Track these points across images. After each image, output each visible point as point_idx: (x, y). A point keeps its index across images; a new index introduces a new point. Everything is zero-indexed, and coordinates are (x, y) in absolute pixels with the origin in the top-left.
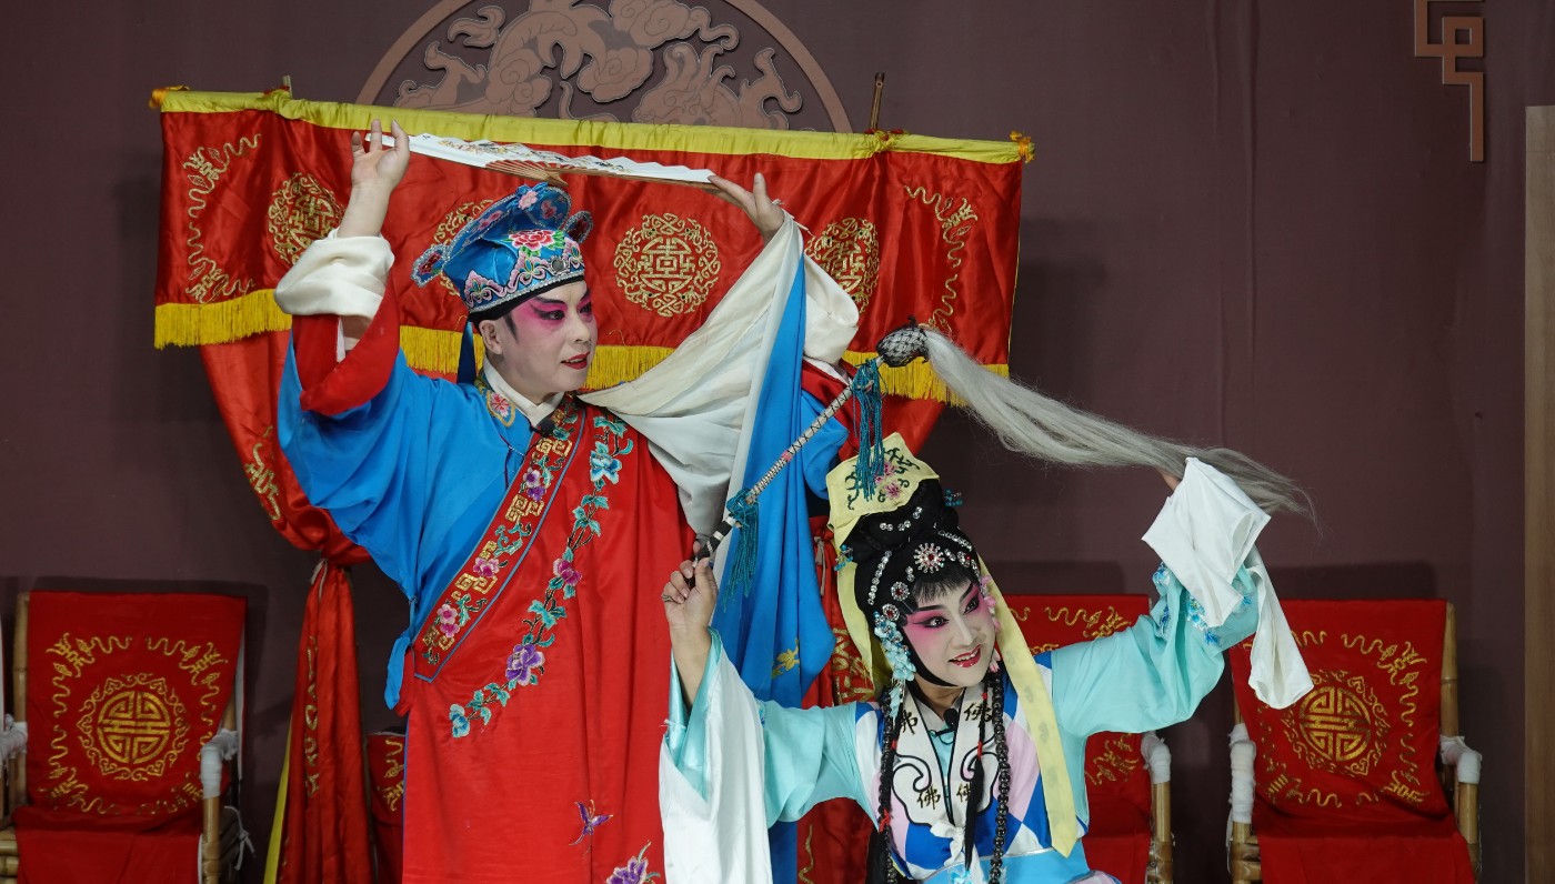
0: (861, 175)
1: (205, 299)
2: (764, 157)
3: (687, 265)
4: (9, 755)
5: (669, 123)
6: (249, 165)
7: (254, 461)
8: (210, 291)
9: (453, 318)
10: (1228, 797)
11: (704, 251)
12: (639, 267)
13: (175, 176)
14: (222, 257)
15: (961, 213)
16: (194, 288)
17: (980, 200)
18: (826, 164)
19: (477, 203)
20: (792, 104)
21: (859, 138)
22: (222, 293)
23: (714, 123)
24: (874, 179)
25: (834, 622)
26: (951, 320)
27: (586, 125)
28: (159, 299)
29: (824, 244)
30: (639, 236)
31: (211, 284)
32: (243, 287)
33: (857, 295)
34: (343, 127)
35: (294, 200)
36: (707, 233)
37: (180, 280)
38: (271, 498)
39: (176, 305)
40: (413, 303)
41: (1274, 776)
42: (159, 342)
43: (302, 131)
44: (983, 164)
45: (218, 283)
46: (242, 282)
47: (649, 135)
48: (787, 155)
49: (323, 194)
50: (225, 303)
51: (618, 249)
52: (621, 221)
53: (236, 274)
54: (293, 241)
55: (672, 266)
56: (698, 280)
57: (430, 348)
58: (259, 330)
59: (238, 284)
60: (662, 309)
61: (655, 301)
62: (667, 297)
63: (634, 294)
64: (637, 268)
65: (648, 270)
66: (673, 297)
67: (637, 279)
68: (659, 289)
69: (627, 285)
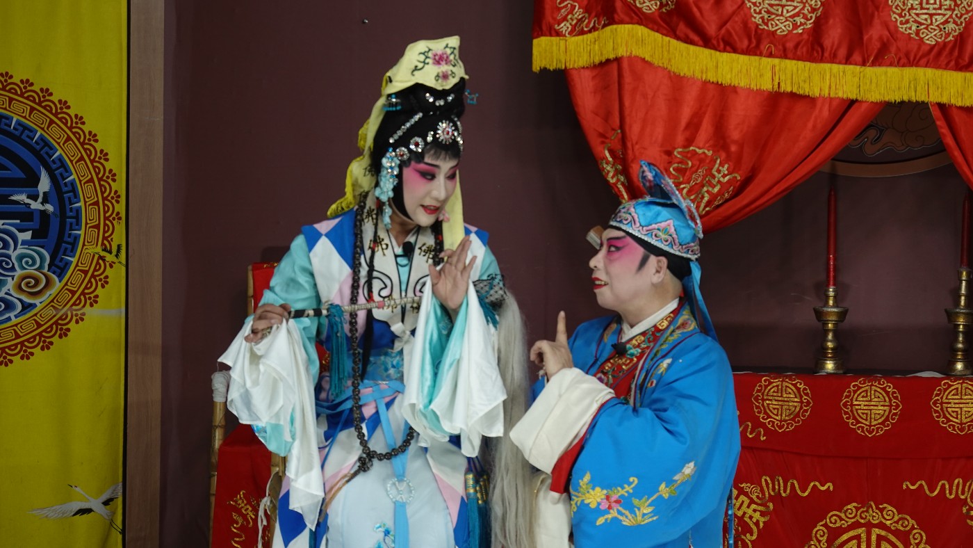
1: (570, 33)
7: (607, 158)
8: (574, 27)
9: (762, 47)
12: (909, 5)
14: (583, 1)
16: (562, 25)
22: (583, 28)
28: (536, 34)
31: (575, 22)
32: (599, 24)
37: (551, 20)
38: (620, 186)
39: (549, 38)
40: (731, 35)
42: (537, 64)
45: (580, 21)
46: (598, 19)
50: (585, 36)
53: (594, 14)
55: (935, 3)
57: (744, 71)
58: (612, 56)
59: (595, 21)
60: (927, 38)
61: (921, 31)
62: (932, 29)
63: (905, 26)
64: (907, 5)
65: (916, 7)
66: (936, 28)
67: (907, 14)
68: (925, 22)
69: (899, 19)
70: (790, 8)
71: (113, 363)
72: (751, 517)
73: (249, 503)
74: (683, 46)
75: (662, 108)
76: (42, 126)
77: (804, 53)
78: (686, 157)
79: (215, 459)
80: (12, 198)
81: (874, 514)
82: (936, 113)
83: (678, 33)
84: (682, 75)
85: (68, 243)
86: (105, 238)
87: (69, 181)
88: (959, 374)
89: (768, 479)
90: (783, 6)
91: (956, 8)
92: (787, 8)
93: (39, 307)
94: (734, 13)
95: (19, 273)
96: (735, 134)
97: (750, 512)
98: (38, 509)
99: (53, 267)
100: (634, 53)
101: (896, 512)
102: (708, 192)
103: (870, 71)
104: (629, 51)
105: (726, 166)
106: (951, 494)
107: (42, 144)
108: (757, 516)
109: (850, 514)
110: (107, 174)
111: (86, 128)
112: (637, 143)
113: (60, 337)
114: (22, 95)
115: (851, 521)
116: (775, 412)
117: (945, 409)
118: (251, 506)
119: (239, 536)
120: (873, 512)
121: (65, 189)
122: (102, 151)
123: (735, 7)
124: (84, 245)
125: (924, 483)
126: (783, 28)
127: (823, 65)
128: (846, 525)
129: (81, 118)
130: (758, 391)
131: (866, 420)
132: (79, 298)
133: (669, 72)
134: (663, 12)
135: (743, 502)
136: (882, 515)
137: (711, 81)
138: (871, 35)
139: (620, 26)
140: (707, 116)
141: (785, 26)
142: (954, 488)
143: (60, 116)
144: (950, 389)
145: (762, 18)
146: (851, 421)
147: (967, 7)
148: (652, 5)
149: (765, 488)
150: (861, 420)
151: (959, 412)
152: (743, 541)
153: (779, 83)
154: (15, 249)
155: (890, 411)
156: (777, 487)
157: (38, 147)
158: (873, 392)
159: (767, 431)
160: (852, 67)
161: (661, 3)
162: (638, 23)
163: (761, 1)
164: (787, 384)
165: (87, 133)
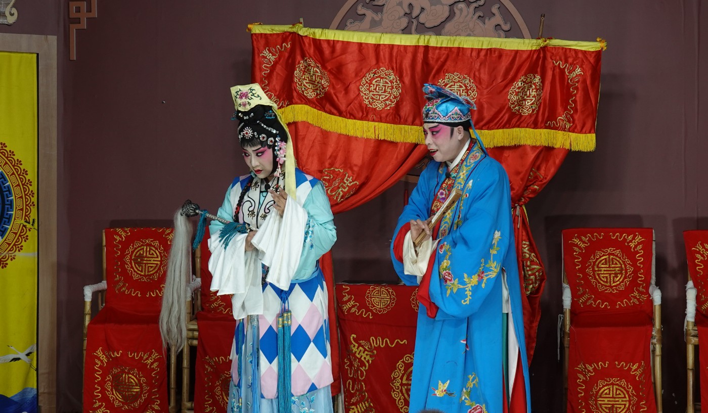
0: (535, 56)
2: (495, 49)
3: (464, 94)
4: (194, 291)
5: (456, 36)
6: (287, 55)
9: (369, 116)
10: (685, 311)
11: (471, 88)
13: (257, 60)
14: (276, 92)
15: (576, 72)
17: (584, 66)
18: (521, 52)
19: (378, 69)
20: (506, 27)
21: (534, 41)
23: (475, 35)
24: (540, 58)
25: (524, 239)
26: (572, 116)
27: (422, 37)
29: (520, 85)
30: (444, 82)
32: (285, 104)
33: (533, 106)
34: (324, 39)
35: (305, 69)
36: (472, 81)
40: (353, 110)
41: (704, 302)
43: (308, 40)
44: (585, 51)
46: (285, 101)
47: (448, 41)
48: (505, 48)
49: (316, 66)
52: (437, 76)
53: (282, 99)
54: (304, 85)
57: (360, 128)
58: (292, 121)
59: (283, 103)
70: (384, 96)
71: (30, 282)
72: (365, 358)
73: (104, 354)
74: (328, 115)
75: (317, 147)
77: (391, 120)
78: (330, 173)
79: (85, 331)
83: (326, 109)
84: (328, 131)
85: (6, 218)
86: (26, 216)
87: (7, 186)
89: (374, 338)
90: (380, 95)
92: (382, 96)
94: (354, 99)
96: (356, 162)
97: (364, 355)
100: (304, 120)
102: (342, 191)
104: (300, 118)
105: (351, 178)
108: (368, 358)
110: (27, 182)
111: (16, 158)
113: (3, 267)
116: (377, 304)
118: (106, 355)
119: (99, 372)
121: (4, 190)
122: (24, 170)
123: (355, 95)
124: (15, 219)
126: (380, 106)
127: (400, 126)
129: (13, 152)
130: (368, 293)
132: (12, 247)
133: (321, 129)
134: (318, 98)
135: (361, 350)
137: (343, 134)
139: (295, 105)
140: (341, 152)
143: (1, 151)
145: (369, 101)
146: (416, 308)
147: (473, 96)
148: (312, 94)
149: (372, 344)
152: (361, 371)
153: (378, 135)
156: (378, 342)
159: (373, 314)
160: (415, 127)
161: (317, 94)
162: (305, 104)
163: (368, 92)
164: (383, 290)
165: (16, 161)
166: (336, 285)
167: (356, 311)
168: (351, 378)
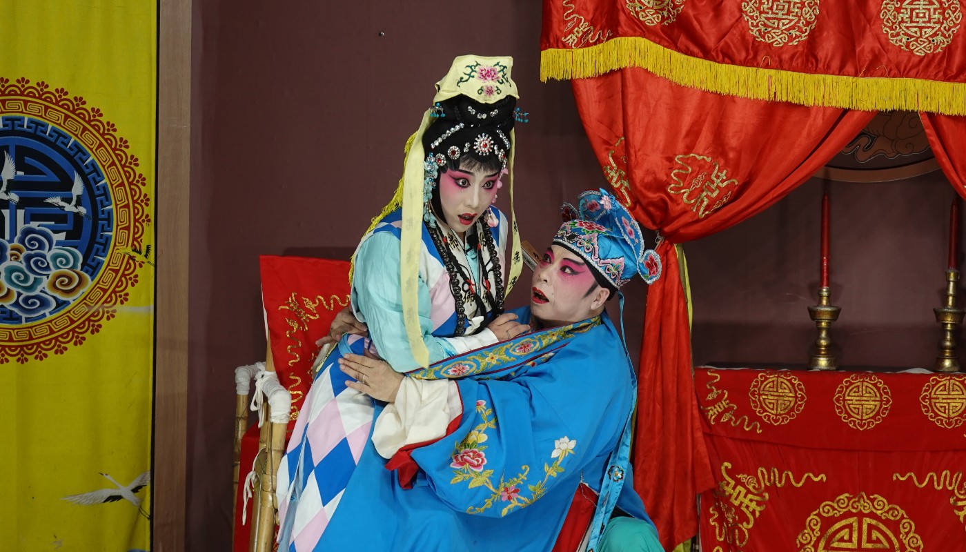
1: (577, 45)
3: (937, 16)
7: (611, 164)
8: (580, 39)
9: (759, 58)
11: (950, 5)
12: (900, 18)
14: (588, 14)
16: (568, 37)
22: (588, 40)
28: (544, 46)
31: (581, 34)
32: (604, 36)
37: (559, 33)
38: (623, 191)
39: (555, 50)
40: (729, 46)
42: (544, 78)
45: (586, 33)
46: (603, 32)
50: (590, 48)
51: (884, 6)
53: (598, 27)
54: (640, 2)
55: (924, 17)
56: (945, 28)
57: (742, 81)
58: (615, 68)
59: (599, 36)
60: (917, 49)
61: (911, 43)
62: (921, 41)
63: (896, 38)
64: (898, 19)
65: (906, 20)
66: (925, 40)
67: (898, 28)
68: (915, 35)
69: (890, 32)
70: (787, 21)
71: (143, 358)
72: (747, 507)
74: (684, 56)
75: (663, 115)
76: (76, 133)
77: (799, 65)
78: (687, 163)
79: (238, 449)
80: (48, 201)
81: (866, 504)
82: (925, 121)
83: (679, 45)
84: (683, 85)
85: (100, 244)
86: (134, 239)
87: (102, 185)
88: (946, 370)
89: (764, 470)
90: (779, 20)
91: (945, 21)
92: (783, 21)
93: (73, 304)
94: (732, 26)
95: (53, 272)
96: (733, 142)
97: (746, 501)
98: (71, 496)
99: (86, 267)
100: (637, 65)
101: (886, 503)
102: (707, 196)
103: (862, 81)
104: (632, 62)
105: (725, 172)
106: (939, 485)
107: (76, 150)
108: (753, 505)
109: (842, 504)
110: (137, 178)
111: (118, 135)
112: (639, 151)
113: (92, 332)
114: (57, 104)
115: (842, 511)
116: (771, 406)
117: (933, 404)
120: (865, 502)
121: (97, 193)
122: (132, 157)
123: (734, 20)
124: (115, 245)
125: (913, 474)
126: (779, 40)
127: (816, 76)
128: (838, 514)
129: (113, 125)
130: (755, 386)
131: (858, 414)
132: (110, 296)
133: (671, 82)
134: (665, 25)
135: (740, 492)
136: (873, 505)
137: (711, 91)
138: (864, 46)
139: (623, 38)
140: (706, 125)
141: (781, 39)
142: (942, 479)
143: (93, 123)
144: (938, 385)
145: (759, 31)
146: (843, 415)
147: (954, 20)
148: (654, 18)
149: (761, 479)
150: (853, 414)
151: (947, 407)
152: (740, 530)
153: (775, 93)
154: (50, 249)
155: (881, 406)
156: (772, 478)
157: (72, 153)
158: (864, 387)
159: (763, 425)
160: (844, 77)
161: (663, 17)
162: (640, 36)
163: (758, 14)
164: (782, 380)
165: (118, 140)
166: (695, 369)
167: (731, 419)
168: (720, 544)
